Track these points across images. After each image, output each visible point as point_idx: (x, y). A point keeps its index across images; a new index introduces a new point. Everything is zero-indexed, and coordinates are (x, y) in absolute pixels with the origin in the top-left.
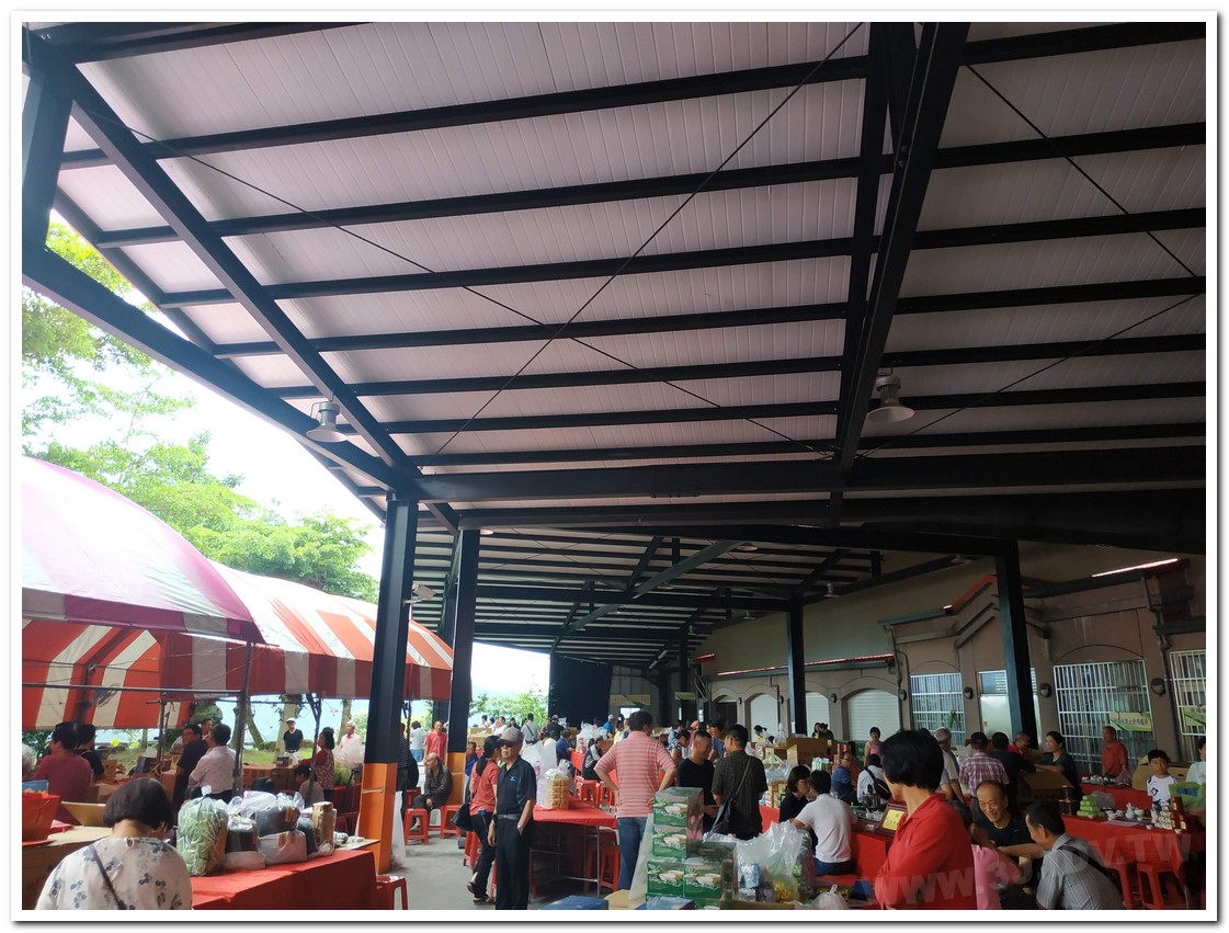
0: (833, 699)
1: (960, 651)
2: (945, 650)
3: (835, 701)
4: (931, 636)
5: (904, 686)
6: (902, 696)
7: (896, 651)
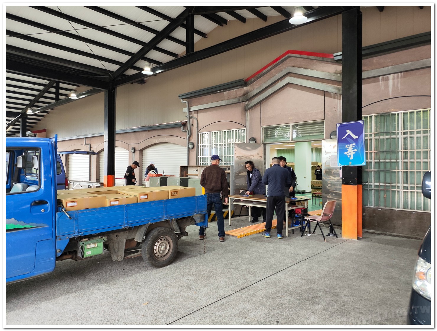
0: (133, 151)
1: (248, 113)
2: (235, 113)
3: (134, 152)
4: (223, 103)
5: (194, 139)
6: (191, 147)
7: (190, 118)
